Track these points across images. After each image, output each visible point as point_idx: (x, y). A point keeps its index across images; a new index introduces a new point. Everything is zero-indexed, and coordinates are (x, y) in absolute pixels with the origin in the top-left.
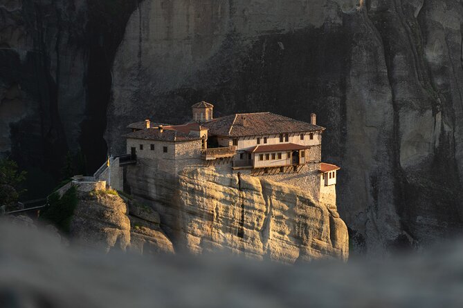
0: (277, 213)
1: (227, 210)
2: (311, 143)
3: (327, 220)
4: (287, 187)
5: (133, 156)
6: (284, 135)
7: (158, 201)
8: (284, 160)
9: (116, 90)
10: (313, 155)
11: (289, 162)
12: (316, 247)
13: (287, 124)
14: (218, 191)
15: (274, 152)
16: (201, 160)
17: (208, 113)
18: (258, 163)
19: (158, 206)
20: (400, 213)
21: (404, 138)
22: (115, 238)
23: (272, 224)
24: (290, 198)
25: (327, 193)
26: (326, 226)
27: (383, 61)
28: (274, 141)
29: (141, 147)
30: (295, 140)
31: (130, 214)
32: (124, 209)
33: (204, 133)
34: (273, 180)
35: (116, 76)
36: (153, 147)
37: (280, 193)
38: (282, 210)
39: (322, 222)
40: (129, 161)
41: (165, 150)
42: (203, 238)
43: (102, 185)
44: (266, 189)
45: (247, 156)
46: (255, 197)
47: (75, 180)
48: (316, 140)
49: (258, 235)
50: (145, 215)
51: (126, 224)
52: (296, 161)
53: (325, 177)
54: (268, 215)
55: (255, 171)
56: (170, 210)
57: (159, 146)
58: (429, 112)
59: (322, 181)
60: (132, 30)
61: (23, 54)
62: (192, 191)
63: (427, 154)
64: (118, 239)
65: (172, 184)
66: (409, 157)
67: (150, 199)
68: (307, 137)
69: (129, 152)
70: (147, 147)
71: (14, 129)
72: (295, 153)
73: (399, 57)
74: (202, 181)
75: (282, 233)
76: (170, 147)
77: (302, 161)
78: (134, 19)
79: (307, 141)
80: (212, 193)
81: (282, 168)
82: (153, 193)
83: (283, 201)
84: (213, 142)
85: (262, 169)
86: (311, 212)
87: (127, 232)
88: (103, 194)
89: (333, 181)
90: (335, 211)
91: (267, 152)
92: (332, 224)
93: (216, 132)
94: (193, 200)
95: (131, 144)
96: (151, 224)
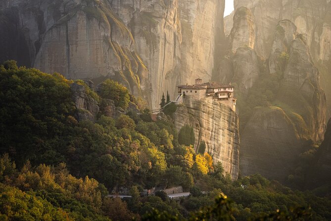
0: (224, 112)
1: (212, 111)
3: (235, 115)
6: (225, 88)
7: (193, 109)
8: (226, 96)
10: (232, 95)
14: (210, 105)
15: (223, 93)
18: (219, 97)
23: (222, 116)
24: (227, 108)
28: (222, 90)
29: (187, 92)
30: (227, 90)
34: (223, 102)
36: (191, 91)
37: (224, 107)
42: (206, 120)
45: (217, 94)
46: (219, 108)
49: (219, 119)
52: (229, 97)
54: (221, 113)
56: (197, 111)
57: (194, 91)
65: (198, 103)
70: (189, 91)
72: (229, 94)
74: (206, 102)
75: (224, 119)
76: (197, 91)
79: (230, 90)
86: (232, 113)
96: (193, 115)
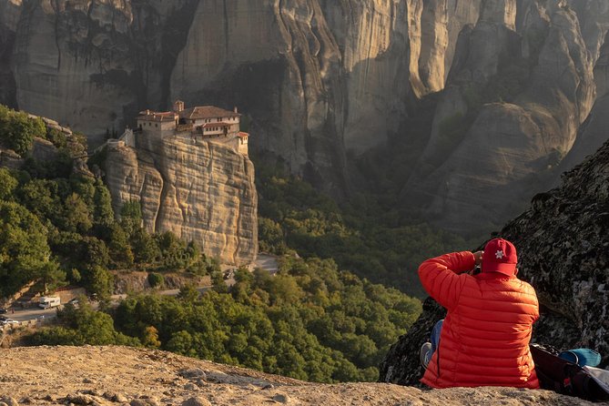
0: (216, 158)
1: (189, 157)
2: (234, 122)
3: (243, 161)
4: (221, 145)
5: (141, 129)
6: (220, 118)
7: (153, 152)
8: (219, 132)
9: (172, 90)
10: (235, 128)
11: (222, 132)
12: (237, 175)
13: (222, 112)
14: (184, 147)
15: (214, 127)
16: (176, 131)
17: (181, 108)
18: (205, 133)
19: (153, 154)
20: (307, 151)
21: (309, 114)
22: (129, 171)
23: (213, 164)
24: (223, 150)
25: (243, 147)
26: (242, 165)
27: (299, 77)
28: (214, 121)
29: (145, 124)
30: (226, 121)
31: (138, 159)
32: (134, 156)
33: (177, 117)
34: (215, 142)
35: (172, 83)
37: (217, 149)
38: (218, 156)
39: (240, 162)
40: (138, 131)
41: (156, 126)
42: (176, 171)
43: (121, 143)
44: (210, 146)
45: (200, 129)
46: (204, 150)
47: (109, 141)
48: (237, 120)
49: (206, 169)
50: (146, 159)
51: (135, 164)
52: (226, 133)
53: (242, 140)
54: (211, 159)
55: (205, 137)
56: (159, 157)
57: (153, 124)
58: (322, 102)
59: (240, 141)
60: (180, 61)
61: (129, 72)
62: (171, 147)
63: (320, 122)
64: (131, 172)
65: (160, 144)
66: (312, 124)
67: (149, 151)
68: (232, 119)
69: (139, 126)
70: (147, 124)
71: (125, 108)
72: (225, 128)
73: (308, 75)
74: (176, 142)
75: (219, 168)
76: (158, 124)
77: (229, 131)
78: (181, 55)
79: (232, 121)
80: (181, 148)
81: (218, 135)
82: (151, 148)
83: (219, 152)
84: (182, 121)
85: (207, 136)
86: (234, 157)
87: (136, 169)
88: (122, 148)
89: (246, 142)
90: (247, 157)
91: (210, 127)
92: (245, 163)
93: (184, 117)
94: (171, 152)
95: (139, 122)
96: (149, 164)
